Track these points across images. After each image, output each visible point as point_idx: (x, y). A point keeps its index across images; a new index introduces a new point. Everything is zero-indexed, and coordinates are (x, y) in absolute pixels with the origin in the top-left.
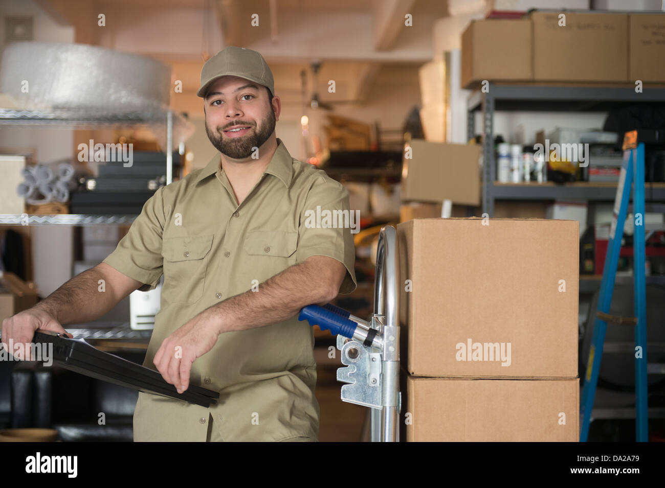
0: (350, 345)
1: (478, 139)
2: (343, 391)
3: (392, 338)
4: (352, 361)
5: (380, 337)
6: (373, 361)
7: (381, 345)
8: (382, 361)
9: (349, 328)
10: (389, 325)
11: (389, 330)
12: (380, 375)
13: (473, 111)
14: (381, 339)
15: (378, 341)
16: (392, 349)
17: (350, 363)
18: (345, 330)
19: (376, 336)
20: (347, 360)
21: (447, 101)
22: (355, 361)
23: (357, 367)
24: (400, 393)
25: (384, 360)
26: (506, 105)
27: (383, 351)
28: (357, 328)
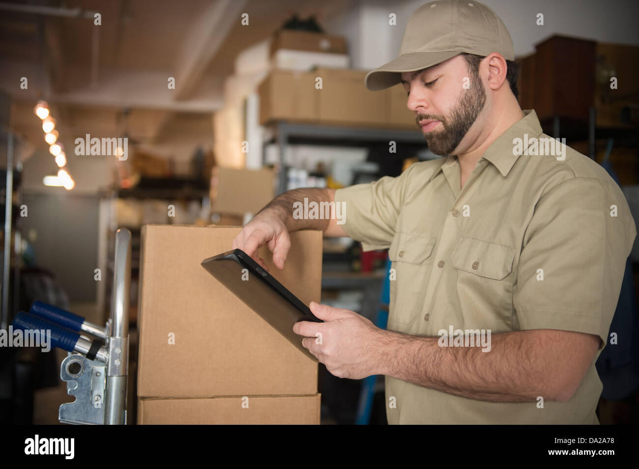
0: (71, 358)
1: (271, 167)
2: (62, 411)
3: (118, 351)
4: (73, 376)
5: (105, 350)
6: (97, 376)
7: (106, 359)
8: (107, 376)
9: (69, 341)
10: (116, 336)
11: (116, 342)
12: (104, 391)
13: (266, 144)
14: (106, 353)
15: (103, 354)
16: (117, 363)
17: (70, 379)
18: (65, 343)
19: (101, 349)
20: (67, 376)
21: (245, 136)
22: (77, 377)
23: (79, 383)
24: (126, 411)
25: (109, 375)
26: (295, 141)
27: (107, 365)
28: (79, 340)
